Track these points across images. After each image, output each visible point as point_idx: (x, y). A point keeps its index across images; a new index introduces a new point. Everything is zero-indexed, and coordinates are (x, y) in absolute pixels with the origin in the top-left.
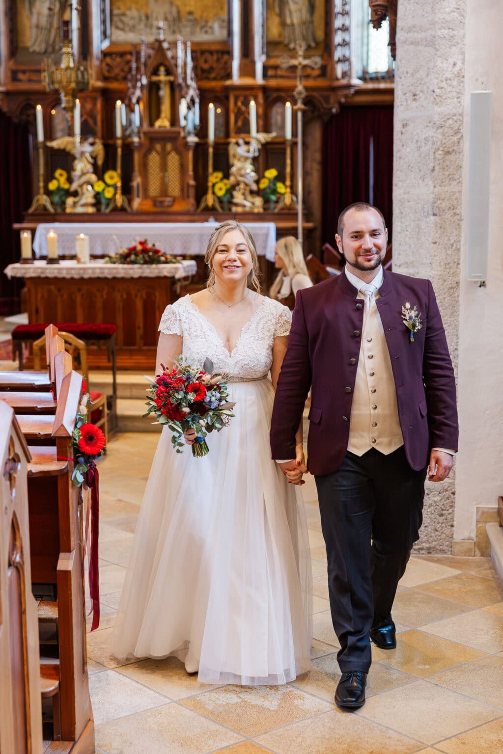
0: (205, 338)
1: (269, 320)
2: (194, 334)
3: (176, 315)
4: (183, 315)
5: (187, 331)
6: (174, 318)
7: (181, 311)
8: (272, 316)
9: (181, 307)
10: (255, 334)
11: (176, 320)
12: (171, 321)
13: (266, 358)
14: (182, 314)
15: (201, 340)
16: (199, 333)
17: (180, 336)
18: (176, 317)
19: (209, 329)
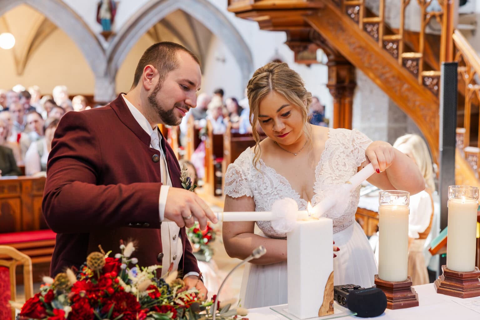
0: (278, 194)
1: (341, 153)
2: (264, 192)
3: (241, 174)
4: (249, 173)
5: (256, 190)
6: (240, 179)
7: (245, 168)
8: (343, 147)
9: (244, 164)
10: (331, 174)
11: (242, 180)
12: (237, 182)
13: (351, 197)
14: (246, 171)
15: (274, 197)
16: (269, 190)
17: (250, 197)
18: (241, 177)
19: (281, 182)
